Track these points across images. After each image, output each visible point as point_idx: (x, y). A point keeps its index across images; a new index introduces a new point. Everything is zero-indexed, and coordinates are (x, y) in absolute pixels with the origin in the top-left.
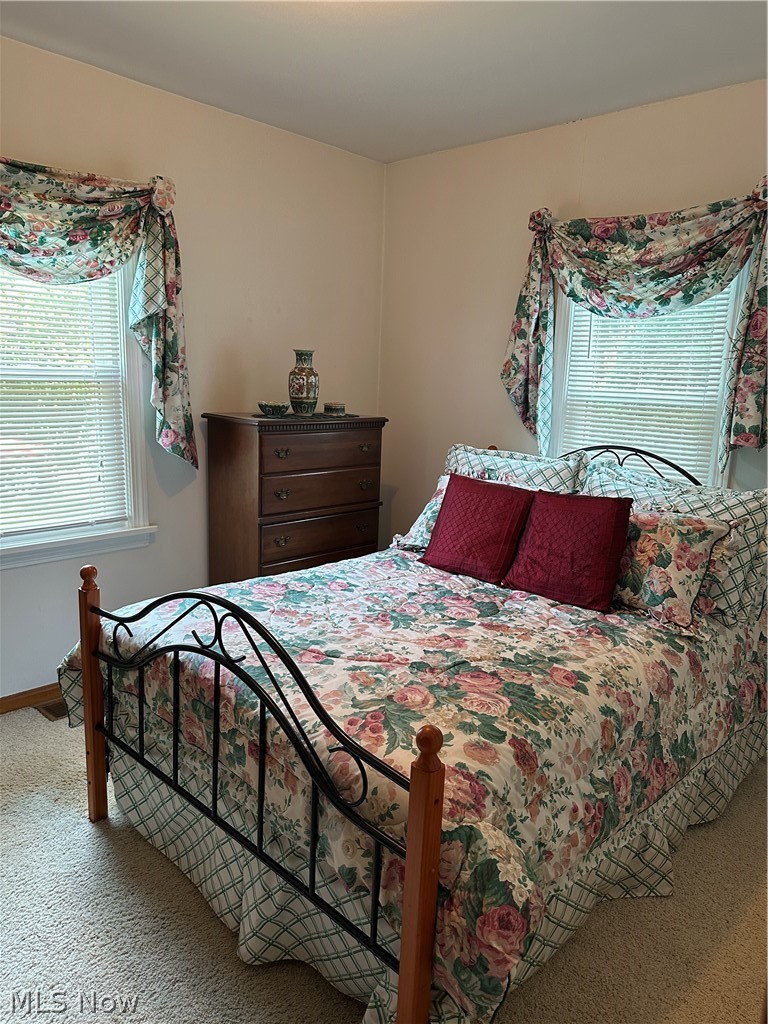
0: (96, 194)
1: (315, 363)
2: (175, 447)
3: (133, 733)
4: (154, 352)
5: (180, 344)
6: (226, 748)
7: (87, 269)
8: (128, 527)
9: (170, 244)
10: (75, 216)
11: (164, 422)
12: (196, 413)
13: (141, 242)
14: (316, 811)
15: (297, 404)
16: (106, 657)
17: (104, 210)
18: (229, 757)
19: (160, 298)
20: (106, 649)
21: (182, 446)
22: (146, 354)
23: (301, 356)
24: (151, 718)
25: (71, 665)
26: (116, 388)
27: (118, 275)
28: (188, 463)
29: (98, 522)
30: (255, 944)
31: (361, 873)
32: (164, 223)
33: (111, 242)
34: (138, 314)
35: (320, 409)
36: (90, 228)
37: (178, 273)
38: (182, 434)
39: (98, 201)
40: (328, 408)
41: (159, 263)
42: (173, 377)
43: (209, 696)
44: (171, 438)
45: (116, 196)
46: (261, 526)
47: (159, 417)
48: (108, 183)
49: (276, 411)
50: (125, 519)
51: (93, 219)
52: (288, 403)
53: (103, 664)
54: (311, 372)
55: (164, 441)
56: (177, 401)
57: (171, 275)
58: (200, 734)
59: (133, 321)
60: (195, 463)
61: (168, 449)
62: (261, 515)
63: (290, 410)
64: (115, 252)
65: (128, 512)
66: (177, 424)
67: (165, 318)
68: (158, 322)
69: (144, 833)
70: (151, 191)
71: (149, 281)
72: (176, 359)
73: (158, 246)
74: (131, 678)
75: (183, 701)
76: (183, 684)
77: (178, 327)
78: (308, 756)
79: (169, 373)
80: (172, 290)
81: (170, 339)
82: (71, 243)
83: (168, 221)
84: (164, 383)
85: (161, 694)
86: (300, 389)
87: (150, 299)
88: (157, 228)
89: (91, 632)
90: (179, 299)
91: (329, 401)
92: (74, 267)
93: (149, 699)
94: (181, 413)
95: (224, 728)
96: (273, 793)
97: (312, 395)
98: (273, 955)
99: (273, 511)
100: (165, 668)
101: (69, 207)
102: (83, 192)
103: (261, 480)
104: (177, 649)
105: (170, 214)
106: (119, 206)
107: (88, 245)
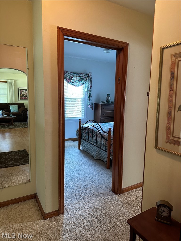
0: (82, 75)
1: (110, 96)
2: (90, 107)
3: (84, 138)
4: (88, 95)
5: (92, 94)
6: (93, 136)
7: (81, 84)
8: (84, 118)
9: (91, 81)
10: (80, 78)
11: (89, 104)
12: (93, 103)
13: (87, 81)
14: (101, 139)
15: (107, 101)
16: (81, 129)
17: (83, 77)
18: (94, 137)
19: (89, 88)
20: (81, 128)
21: (91, 107)
22: (87, 95)
23: (108, 95)
24: (86, 135)
25: (77, 131)
26: (83, 100)
27: (84, 85)
28: (92, 109)
29: (80, 117)
30: (95, 156)
31: (105, 144)
32: (90, 78)
33: (84, 81)
34: (86, 90)
35: (111, 102)
36: (82, 79)
37: (92, 84)
38: (91, 106)
39: (83, 76)
40: (112, 102)
41: (89, 83)
42: (90, 98)
43: (92, 131)
44: (90, 106)
45: (85, 75)
46: (101, 118)
47: (89, 103)
48: (84, 74)
49: (104, 102)
50: (83, 117)
51: (82, 78)
52: (106, 101)
53: (81, 130)
54: (109, 97)
55: (89, 107)
56: (91, 101)
57: (91, 85)
58: (91, 135)
59: (86, 91)
60: (93, 110)
61: (89, 108)
62: (101, 117)
63: (106, 102)
64: (84, 82)
65: (84, 116)
66: (91, 104)
67: (90, 90)
68: (89, 91)
69: (84, 150)
70: (89, 74)
71: (88, 86)
72: (91, 96)
73: (89, 81)
74: (84, 131)
75: (89, 132)
76: (89, 130)
77: (91, 91)
78: (101, 134)
79: (90, 97)
80: (91, 87)
81: (90, 93)
82: (79, 81)
83: (91, 78)
84: (89, 99)
85: (87, 132)
86: (108, 100)
87: (88, 88)
88: (89, 79)
89: (80, 127)
90: (92, 88)
91: (112, 101)
92: (79, 84)
93: (86, 133)
94: (91, 103)
95: (93, 134)
96: (98, 139)
97: (109, 100)
98: (97, 158)
99: (103, 116)
100: (88, 129)
101: (79, 77)
102: (81, 75)
103: (101, 112)
104: (89, 126)
105: (91, 77)
106: (85, 76)
107: (81, 82)
